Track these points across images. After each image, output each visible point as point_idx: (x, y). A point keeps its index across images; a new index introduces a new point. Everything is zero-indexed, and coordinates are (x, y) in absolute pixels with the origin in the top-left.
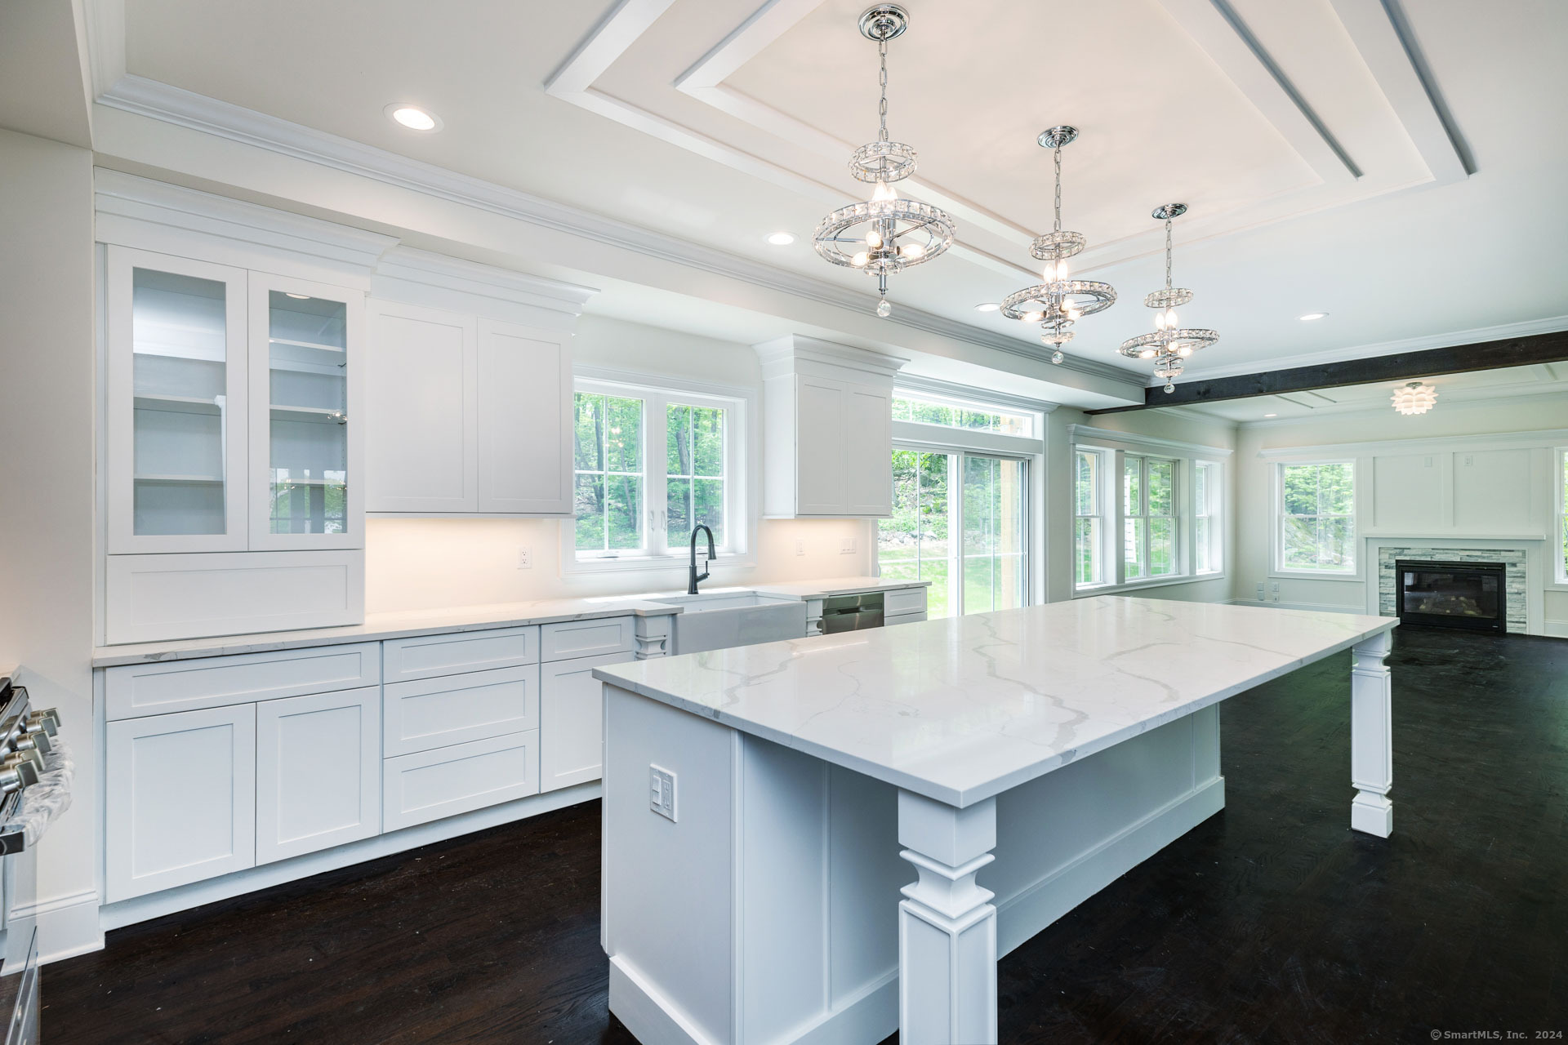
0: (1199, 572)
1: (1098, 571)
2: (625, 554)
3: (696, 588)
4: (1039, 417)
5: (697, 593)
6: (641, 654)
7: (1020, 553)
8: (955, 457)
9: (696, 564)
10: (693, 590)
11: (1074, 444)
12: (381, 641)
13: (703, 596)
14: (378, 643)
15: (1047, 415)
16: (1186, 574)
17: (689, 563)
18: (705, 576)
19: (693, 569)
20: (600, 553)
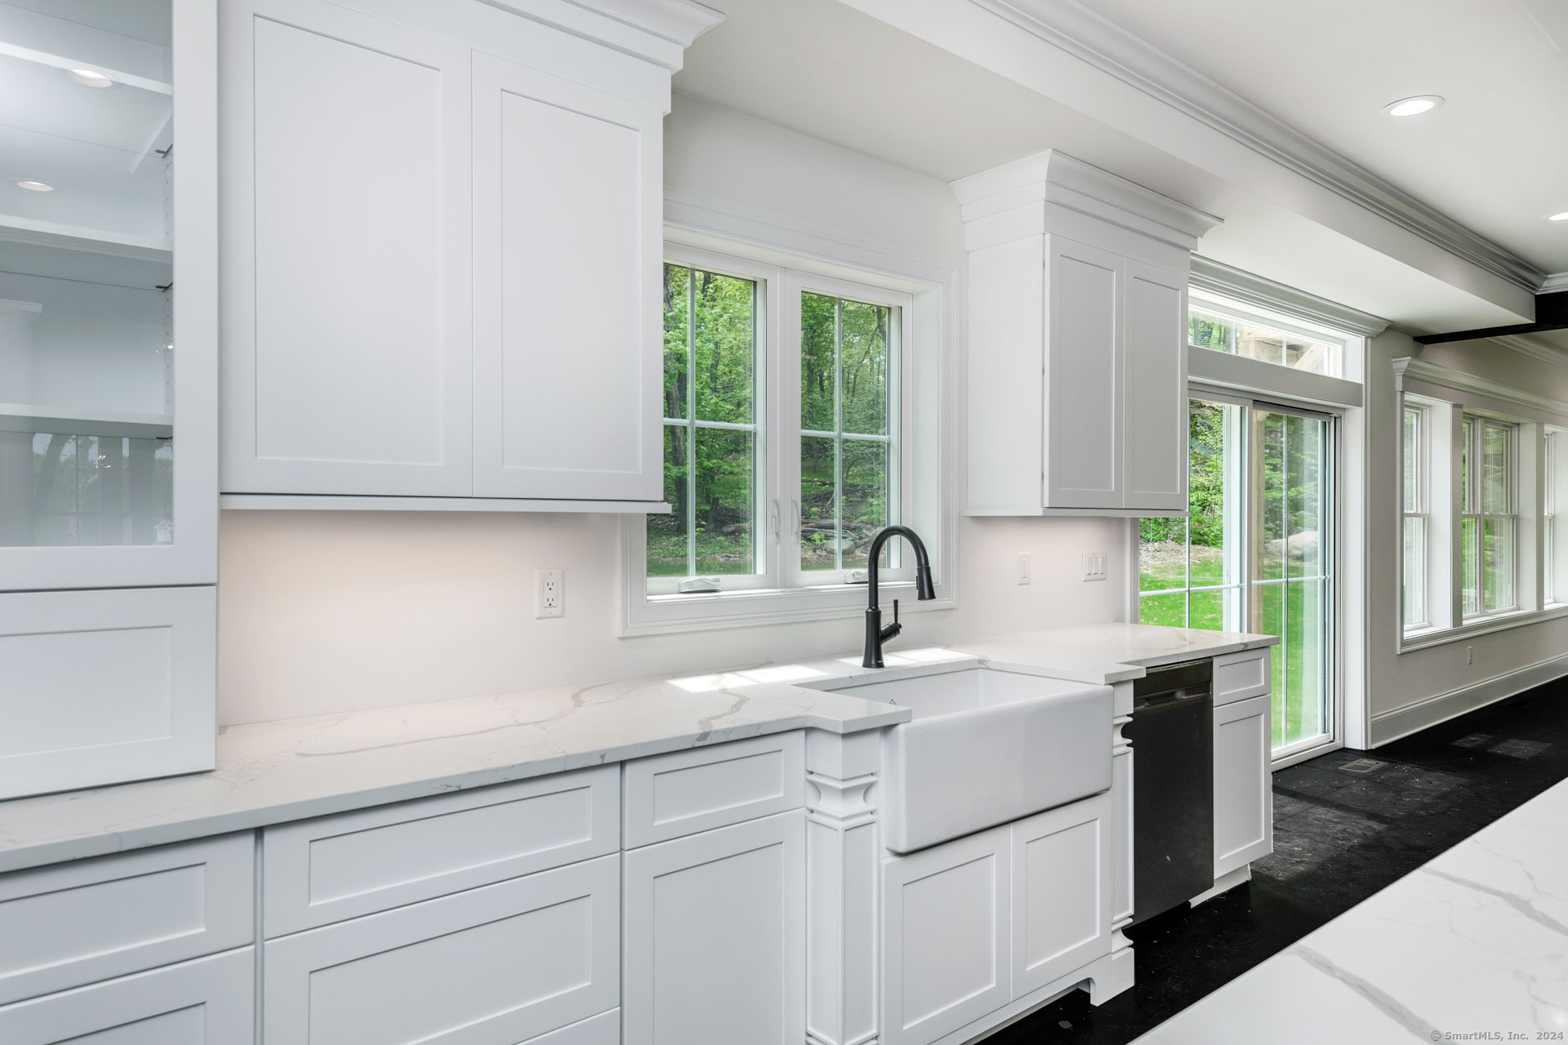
0: (1549, 606)
1: (1420, 605)
2: (732, 586)
3: (879, 657)
4: (1356, 344)
5: (880, 666)
6: (820, 813)
7: (1320, 576)
8: (1236, 409)
9: (880, 606)
10: (874, 658)
11: (1402, 392)
12: (259, 832)
13: (896, 669)
14: (250, 840)
15: (1369, 340)
16: (1530, 607)
17: (864, 605)
18: (895, 629)
19: (874, 616)
20: (681, 580)
